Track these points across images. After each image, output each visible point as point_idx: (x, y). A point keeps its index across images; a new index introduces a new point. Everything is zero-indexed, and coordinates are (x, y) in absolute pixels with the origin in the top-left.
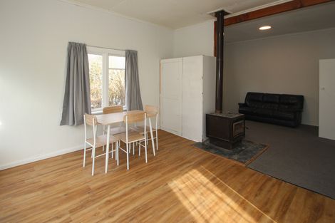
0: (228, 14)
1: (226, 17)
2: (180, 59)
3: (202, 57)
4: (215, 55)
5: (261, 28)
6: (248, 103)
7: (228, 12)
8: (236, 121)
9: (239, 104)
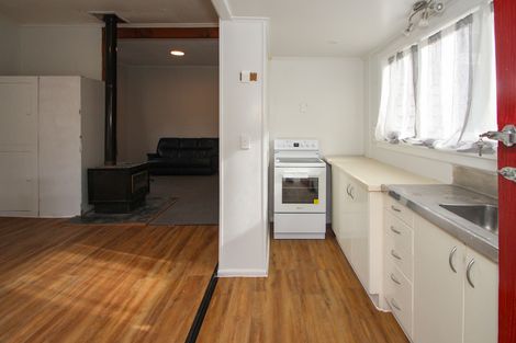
0: (123, 22)
1: (119, 26)
2: (34, 79)
3: (78, 79)
4: (103, 79)
5: (173, 53)
6: (161, 153)
7: (123, 19)
8: (136, 172)
9: (149, 155)
